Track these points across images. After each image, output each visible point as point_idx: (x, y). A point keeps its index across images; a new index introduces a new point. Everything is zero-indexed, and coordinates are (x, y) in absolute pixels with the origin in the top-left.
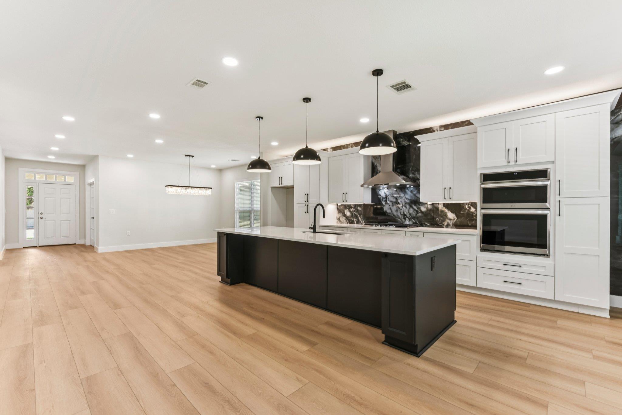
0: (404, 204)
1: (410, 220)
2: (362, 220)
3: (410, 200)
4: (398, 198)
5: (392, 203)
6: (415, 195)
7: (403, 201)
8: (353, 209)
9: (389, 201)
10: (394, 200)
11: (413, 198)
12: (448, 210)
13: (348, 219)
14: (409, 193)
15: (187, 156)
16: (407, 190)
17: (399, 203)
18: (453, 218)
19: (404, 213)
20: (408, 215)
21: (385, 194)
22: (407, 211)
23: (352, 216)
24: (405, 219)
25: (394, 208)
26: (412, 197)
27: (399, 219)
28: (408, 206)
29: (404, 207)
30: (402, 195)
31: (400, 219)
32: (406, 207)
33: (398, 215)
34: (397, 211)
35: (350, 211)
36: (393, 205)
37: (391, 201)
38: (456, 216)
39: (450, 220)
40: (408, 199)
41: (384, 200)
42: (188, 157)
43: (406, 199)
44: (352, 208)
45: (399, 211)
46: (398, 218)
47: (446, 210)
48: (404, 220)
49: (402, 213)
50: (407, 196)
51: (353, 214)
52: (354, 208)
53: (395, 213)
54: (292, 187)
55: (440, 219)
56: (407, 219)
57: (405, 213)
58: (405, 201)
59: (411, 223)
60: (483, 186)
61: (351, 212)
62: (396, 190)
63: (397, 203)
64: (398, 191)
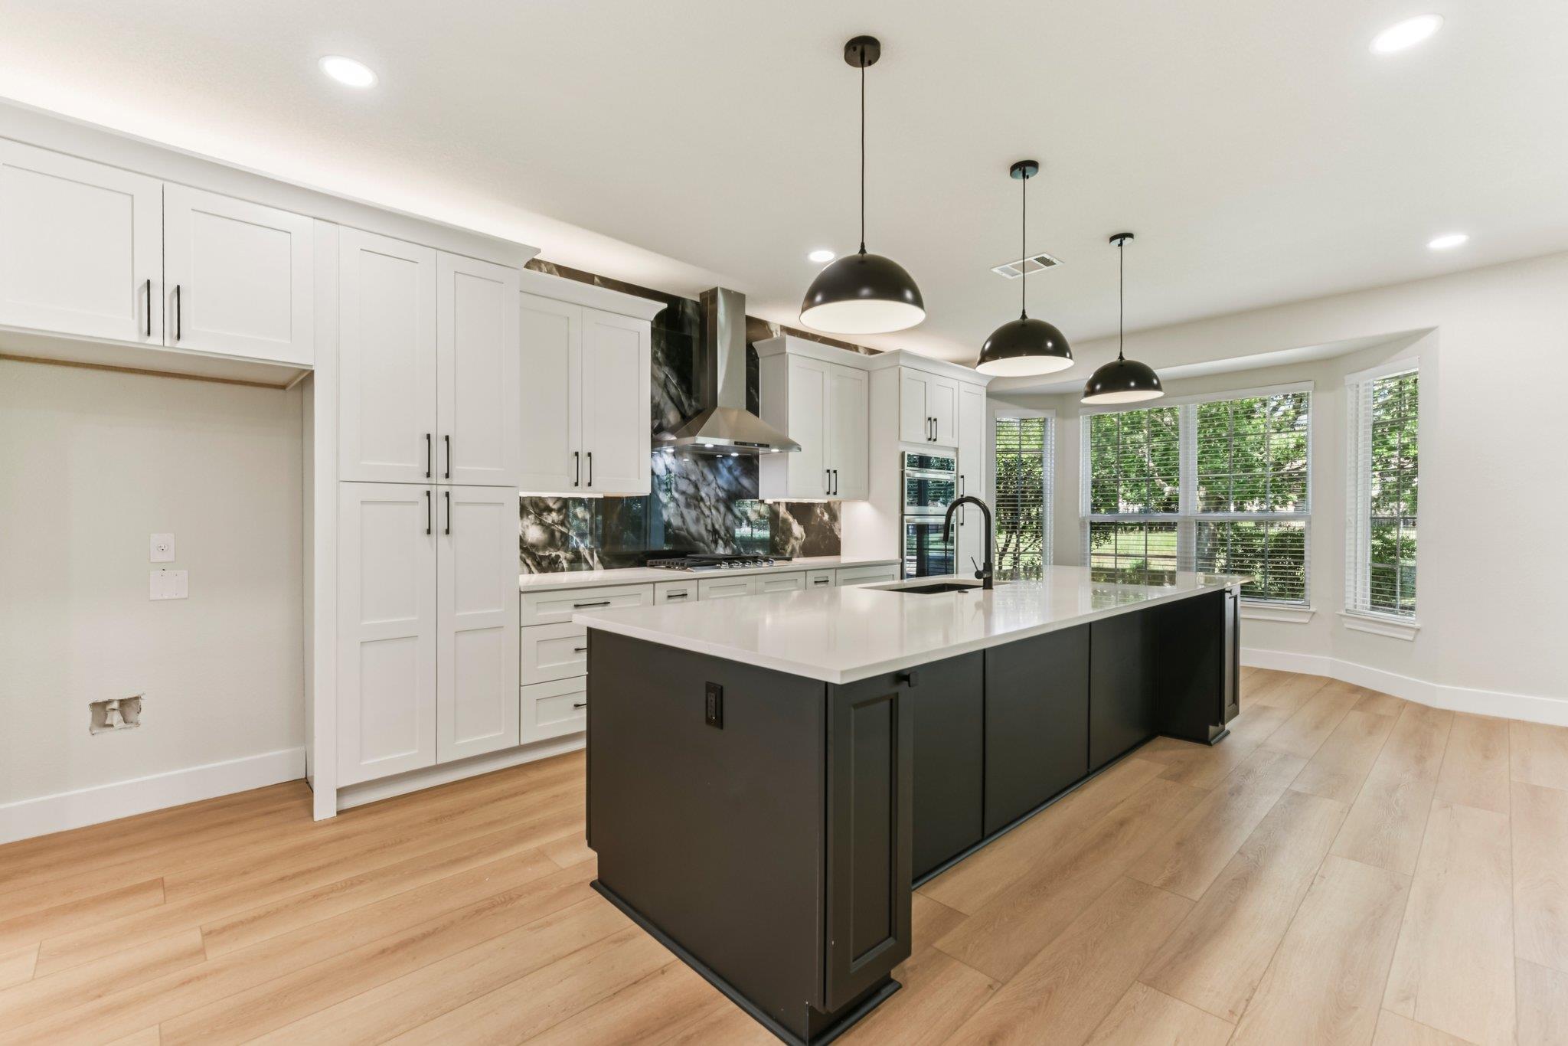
0: (713, 501)
1: (726, 544)
2: (592, 557)
3: (727, 492)
4: (700, 485)
5: (686, 499)
6: (736, 479)
7: (712, 494)
8: (554, 515)
9: (678, 490)
10: (691, 490)
11: (734, 488)
12: (794, 518)
13: (533, 556)
14: (725, 472)
16: (720, 465)
17: (702, 499)
18: (800, 536)
19: (713, 525)
20: (722, 533)
21: (667, 469)
22: (720, 521)
23: (551, 542)
24: (716, 542)
25: (690, 515)
26: (730, 483)
27: (702, 544)
28: (722, 509)
29: (714, 511)
30: (710, 477)
31: (704, 542)
32: (718, 510)
33: (700, 534)
34: (698, 520)
35: (542, 524)
36: (688, 506)
37: (683, 493)
38: (805, 532)
39: (796, 539)
40: (723, 489)
41: (664, 487)
43: (719, 488)
44: (550, 510)
45: (702, 522)
46: (700, 541)
47: (790, 519)
48: (713, 546)
49: (710, 527)
50: (721, 482)
51: (557, 534)
52: (559, 511)
53: (693, 529)
55: (781, 539)
56: (720, 542)
57: (717, 527)
58: (717, 495)
59: (728, 552)
61: (547, 528)
62: (696, 462)
63: (697, 500)
64: (700, 463)
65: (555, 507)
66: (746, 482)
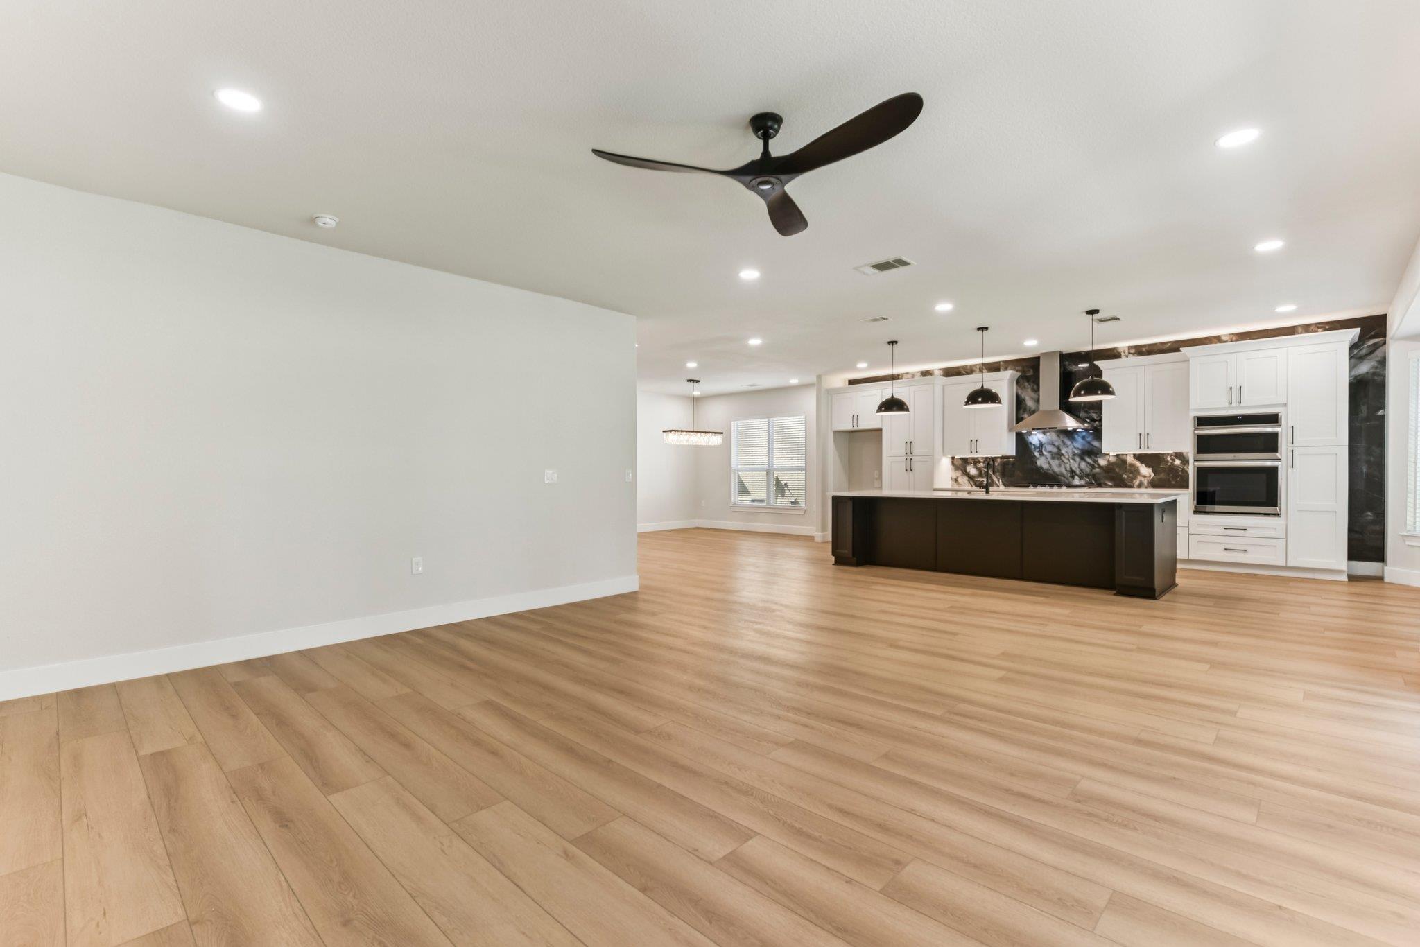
0: (1071, 455)
1: (1081, 478)
2: (999, 481)
3: (1082, 450)
4: (1061, 447)
5: (1052, 455)
6: (1089, 442)
7: (1070, 451)
8: (982, 464)
9: (1046, 451)
10: (1055, 450)
11: (1087, 447)
12: (1142, 463)
13: (973, 480)
14: (1080, 439)
15: (689, 381)
16: (1076, 436)
17: (1062, 455)
18: (1148, 475)
19: (1071, 468)
20: (1078, 472)
21: (1039, 441)
22: (1076, 465)
23: (980, 475)
24: (1073, 477)
25: (1055, 463)
26: (1084, 445)
27: (1062, 478)
28: (1078, 459)
29: (1071, 461)
30: (1068, 442)
31: (1064, 477)
32: (1074, 460)
33: (1061, 472)
34: (1060, 465)
35: (976, 467)
36: (1053, 458)
37: (1050, 452)
38: (1153, 472)
39: (1144, 476)
40: (1078, 448)
41: (1038, 450)
42: (692, 383)
43: (1075, 448)
44: (980, 462)
45: (1063, 466)
46: (1061, 475)
47: (1138, 464)
48: (1071, 479)
49: (1068, 469)
50: (1076, 445)
51: (983, 472)
52: (984, 462)
53: (1057, 470)
54: (880, 430)
55: (1128, 477)
56: (1076, 477)
57: (1073, 469)
58: (1073, 452)
59: (1083, 482)
60: (1197, 432)
61: (979, 469)
62: (1058, 436)
63: (1059, 455)
64: (1061, 437)
65: (982, 461)
66: (1096, 444)
